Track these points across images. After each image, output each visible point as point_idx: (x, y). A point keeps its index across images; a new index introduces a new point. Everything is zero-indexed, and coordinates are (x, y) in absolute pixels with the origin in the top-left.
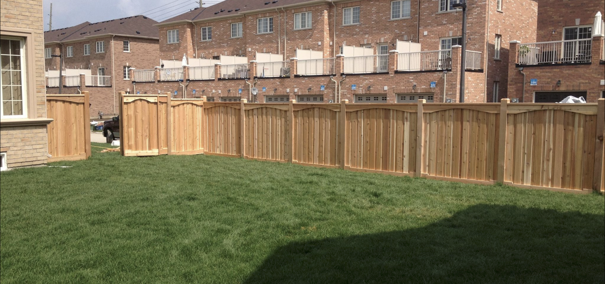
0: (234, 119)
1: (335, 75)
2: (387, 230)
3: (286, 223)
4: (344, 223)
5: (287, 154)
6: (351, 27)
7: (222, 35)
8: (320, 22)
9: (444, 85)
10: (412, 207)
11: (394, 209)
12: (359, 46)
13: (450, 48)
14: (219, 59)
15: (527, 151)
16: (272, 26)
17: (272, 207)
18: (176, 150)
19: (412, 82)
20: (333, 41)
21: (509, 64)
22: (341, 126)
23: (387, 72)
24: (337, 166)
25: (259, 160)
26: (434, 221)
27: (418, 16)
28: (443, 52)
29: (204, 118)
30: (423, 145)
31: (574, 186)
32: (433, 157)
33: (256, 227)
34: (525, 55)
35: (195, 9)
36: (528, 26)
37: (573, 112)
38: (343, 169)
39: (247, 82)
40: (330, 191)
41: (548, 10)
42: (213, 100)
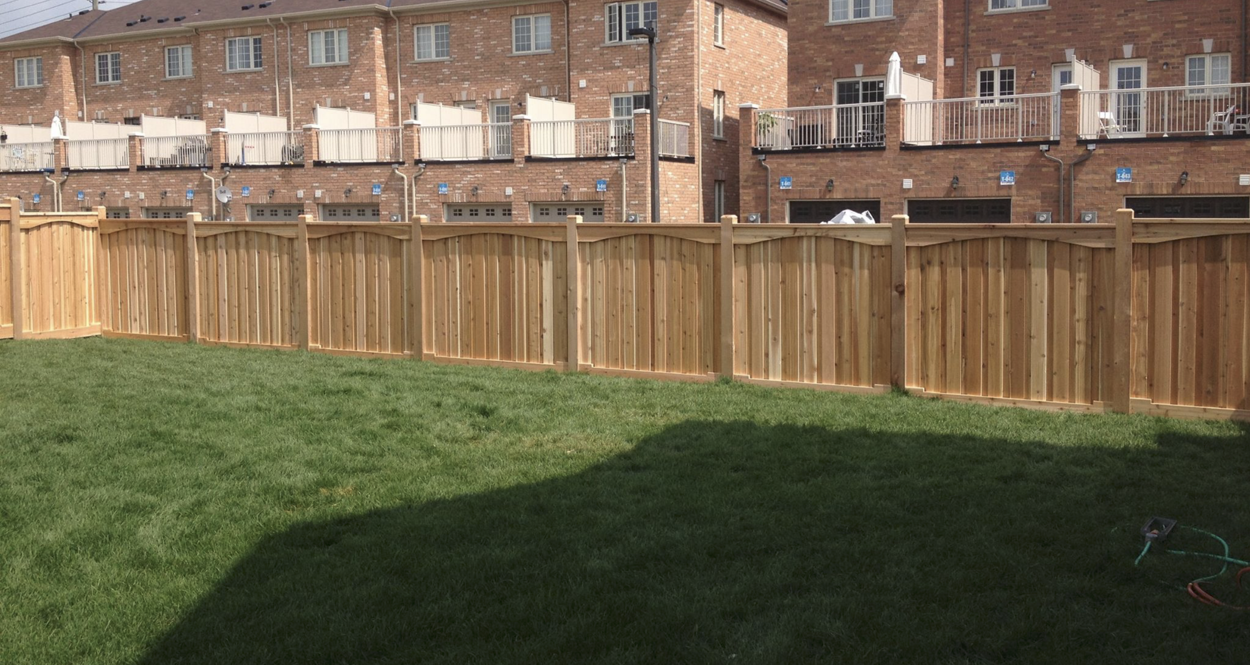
0: (171, 257)
1: (403, 163)
2: (504, 485)
3: (287, 482)
4: (415, 474)
5: (297, 332)
6: (433, 65)
7: (145, 72)
8: (365, 51)
9: (622, 187)
10: (555, 433)
11: (520, 439)
12: (451, 105)
13: (631, 115)
14: (138, 124)
15: (772, 314)
16: (260, 55)
17: (256, 449)
18: (35, 328)
19: (559, 179)
20: (396, 92)
21: (741, 148)
22: (413, 269)
23: (510, 158)
24: (407, 355)
25: (233, 347)
26: (598, 460)
27: (566, 48)
28: (617, 122)
29: (102, 256)
30: (579, 305)
31: (858, 380)
32: (601, 331)
33: (216, 494)
34: (769, 131)
35: (81, 13)
36: (772, 75)
37: (849, 241)
38: (420, 360)
39: (205, 174)
40: (389, 408)
41: (807, 46)
42: (127, 215)
